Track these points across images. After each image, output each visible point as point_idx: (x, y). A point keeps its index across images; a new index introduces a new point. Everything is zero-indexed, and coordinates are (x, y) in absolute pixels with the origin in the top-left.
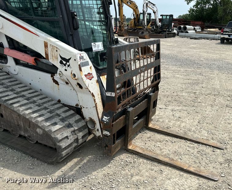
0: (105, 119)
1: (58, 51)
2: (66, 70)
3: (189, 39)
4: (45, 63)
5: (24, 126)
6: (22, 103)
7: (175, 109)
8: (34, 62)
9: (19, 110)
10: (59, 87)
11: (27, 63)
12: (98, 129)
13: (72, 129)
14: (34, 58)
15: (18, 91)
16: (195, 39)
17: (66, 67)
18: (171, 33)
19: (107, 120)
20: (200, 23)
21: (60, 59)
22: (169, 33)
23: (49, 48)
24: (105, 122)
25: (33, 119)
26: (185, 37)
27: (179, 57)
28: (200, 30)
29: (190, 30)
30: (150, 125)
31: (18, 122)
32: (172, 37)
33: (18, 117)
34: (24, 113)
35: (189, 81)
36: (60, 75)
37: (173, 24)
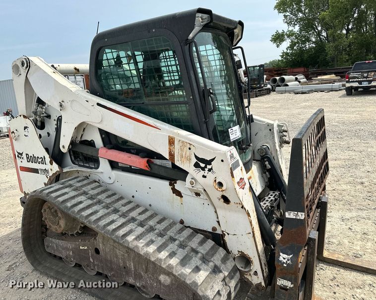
0: (284, 259)
1: (191, 149)
2: (204, 177)
3: (292, 95)
4: (159, 165)
5: (136, 270)
6: (137, 233)
7: (347, 217)
8: (147, 166)
9: (137, 247)
10: (181, 201)
11: (129, 166)
12: (256, 272)
13: (221, 276)
14: (146, 159)
15: (124, 211)
16: (303, 93)
17: (206, 173)
18: (263, 90)
19: (288, 260)
20: (302, 69)
21: (194, 160)
22: (261, 90)
23: (177, 145)
24: (285, 265)
25: (163, 263)
26: (285, 92)
27: (296, 123)
28: (305, 80)
29: (290, 81)
30: (326, 254)
31: (124, 263)
32: (266, 94)
33: (126, 255)
34: (147, 251)
35: (338, 162)
36: (192, 183)
37: (265, 76)
